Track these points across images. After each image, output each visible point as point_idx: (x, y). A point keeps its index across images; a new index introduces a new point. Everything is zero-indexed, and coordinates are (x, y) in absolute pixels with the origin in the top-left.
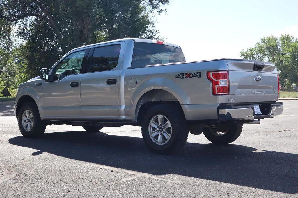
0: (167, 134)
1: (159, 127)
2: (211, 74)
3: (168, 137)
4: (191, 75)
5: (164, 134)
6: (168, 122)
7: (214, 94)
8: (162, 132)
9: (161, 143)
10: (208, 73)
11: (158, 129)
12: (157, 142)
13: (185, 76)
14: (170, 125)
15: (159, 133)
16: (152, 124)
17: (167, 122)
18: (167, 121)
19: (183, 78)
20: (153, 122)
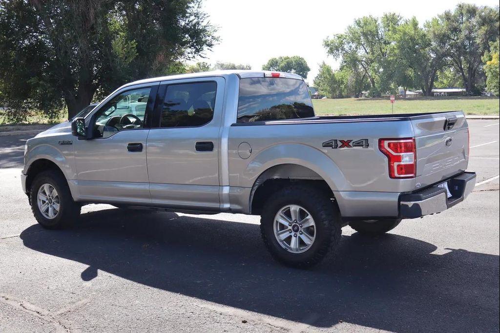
0: (306, 236)
1: (293, 224)
2: (386, 143)
3: (309, 241)
4: (351, 144)
5: (301, 236)
6: (309, 217)
7: (392, 176)
8: (298, 234)
9: (297, 250)
10: (381, 141)
11: (290, 228)
12: (290, 248)
13: (340, 144)
14: (312, 223)
15: (293, 234)
16: (280, 219)
17: (307, 218)
18: (308, 215)
19: (336, 147)
20: (282, 216)
